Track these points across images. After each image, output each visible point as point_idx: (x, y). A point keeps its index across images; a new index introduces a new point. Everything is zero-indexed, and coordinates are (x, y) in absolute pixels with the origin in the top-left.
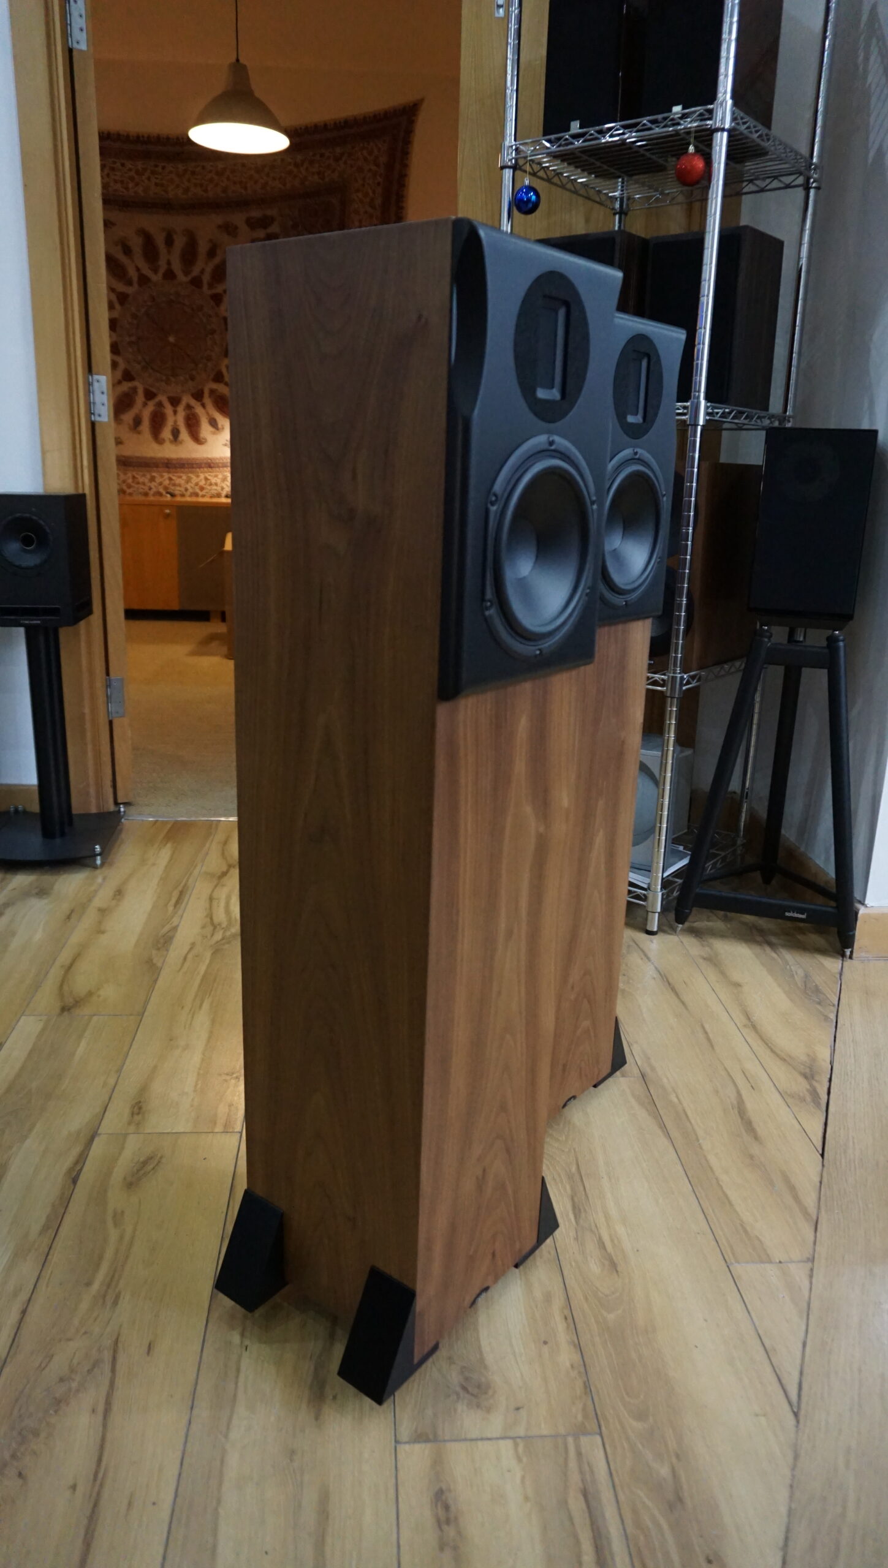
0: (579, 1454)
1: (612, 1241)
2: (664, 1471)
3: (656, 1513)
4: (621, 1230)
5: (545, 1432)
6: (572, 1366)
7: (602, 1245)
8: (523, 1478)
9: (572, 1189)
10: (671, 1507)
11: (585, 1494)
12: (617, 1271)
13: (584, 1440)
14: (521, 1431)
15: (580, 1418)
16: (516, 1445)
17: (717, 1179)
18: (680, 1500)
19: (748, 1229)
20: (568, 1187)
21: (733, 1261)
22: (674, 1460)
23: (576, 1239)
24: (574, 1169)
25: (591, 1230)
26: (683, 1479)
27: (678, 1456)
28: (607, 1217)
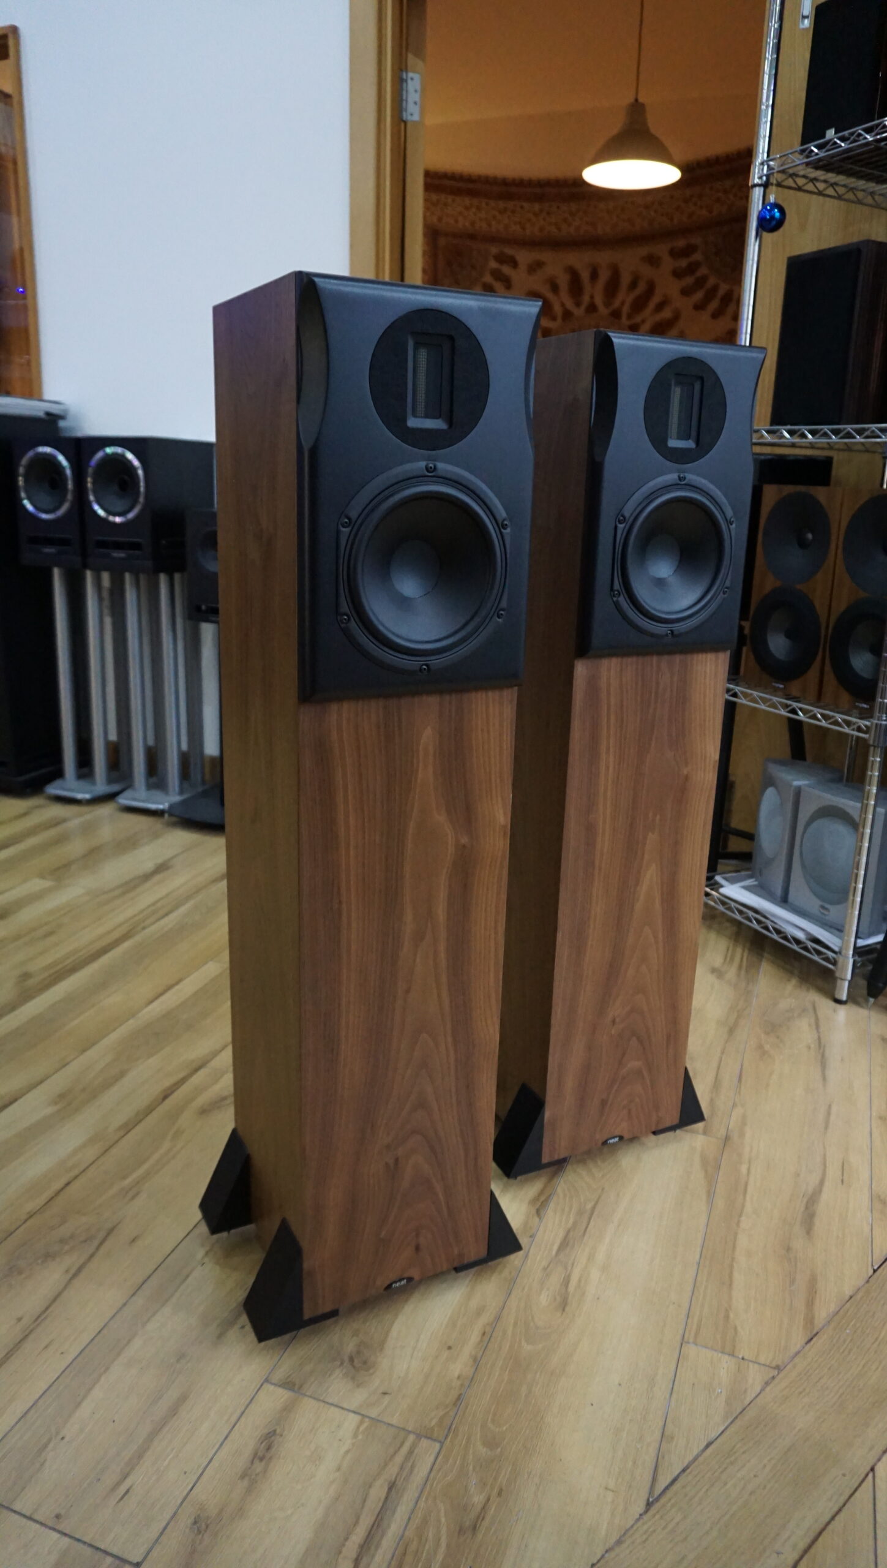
0: (411, 1452)
1: (580, 1281)
2: (478, 1499)
3: (444, 1530)
4: (595, 1274)
5: (394, 1421)
6: (459, 1377)
7: (566, 1282)
8: (347, 1452)
9: (575, 1224)
10: (461, 1531)
11: (392, 1486)
12: (564, 1310)
13: (424, 1443)
14: (374, 1413)
15: (434, 1423)
16: (361, 1422)
17: (733, 1259)
18: (474, 1528)
19: (732, 1316)
20: (571, 1221)
21: (691, 1340)
22: (495, 1492)
23: (545, 1269)
24: (589, 1206)
25: (566, 1268)
26: (492, 1511)
27: (500, 1494)
28: (591, 1258)
